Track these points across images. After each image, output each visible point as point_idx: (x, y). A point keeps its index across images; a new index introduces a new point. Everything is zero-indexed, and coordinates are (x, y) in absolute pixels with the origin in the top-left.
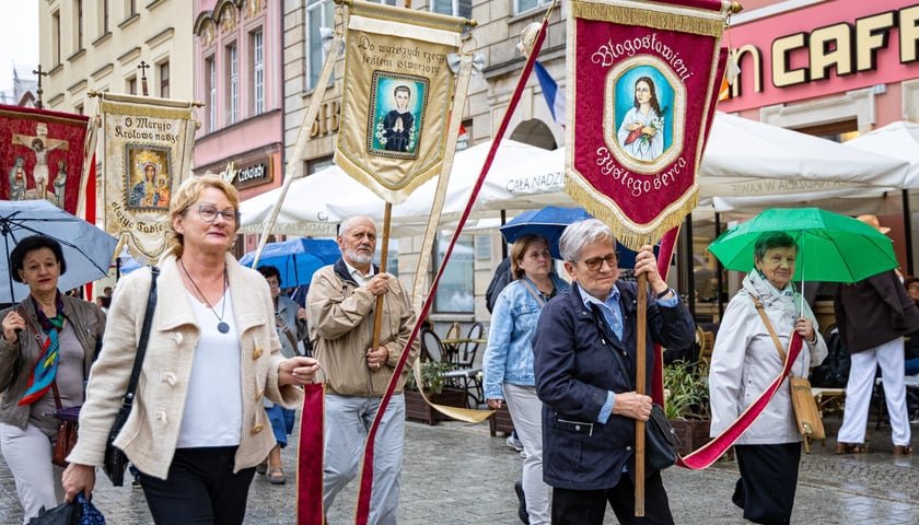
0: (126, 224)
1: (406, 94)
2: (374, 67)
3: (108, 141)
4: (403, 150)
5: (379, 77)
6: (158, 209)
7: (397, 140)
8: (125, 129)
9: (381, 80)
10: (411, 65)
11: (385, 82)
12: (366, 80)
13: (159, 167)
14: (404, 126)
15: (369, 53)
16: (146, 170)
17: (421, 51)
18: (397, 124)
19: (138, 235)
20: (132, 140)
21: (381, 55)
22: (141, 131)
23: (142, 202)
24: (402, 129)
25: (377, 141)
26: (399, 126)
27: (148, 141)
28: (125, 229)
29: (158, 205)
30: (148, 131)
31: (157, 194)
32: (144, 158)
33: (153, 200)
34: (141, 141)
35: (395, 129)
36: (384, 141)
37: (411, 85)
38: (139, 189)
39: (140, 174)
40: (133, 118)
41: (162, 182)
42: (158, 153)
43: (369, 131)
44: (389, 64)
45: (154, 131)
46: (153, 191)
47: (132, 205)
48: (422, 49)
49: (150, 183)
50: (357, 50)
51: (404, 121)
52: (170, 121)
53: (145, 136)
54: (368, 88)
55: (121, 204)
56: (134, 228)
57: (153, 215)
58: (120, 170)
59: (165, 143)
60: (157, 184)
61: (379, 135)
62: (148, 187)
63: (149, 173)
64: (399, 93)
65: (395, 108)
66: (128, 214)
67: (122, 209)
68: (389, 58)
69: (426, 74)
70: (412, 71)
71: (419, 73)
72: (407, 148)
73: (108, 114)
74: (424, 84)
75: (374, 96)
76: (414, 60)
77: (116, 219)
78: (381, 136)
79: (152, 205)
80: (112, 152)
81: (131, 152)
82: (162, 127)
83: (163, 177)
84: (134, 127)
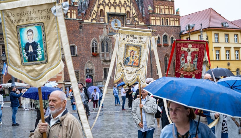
0: (123, 70)
1: (31, 33)
2: (16, 24)
3: (120, 43)
4: (35, 60)
5: (19, 29)
6: (133, 66)
7: (31, 56)
8: (126, 39)
9: (21, 30)
10: (31, 19)
11: (23, 29)
12: (14, 31)
13: (136, 52)
14: (33, 49)
15: (13, 18)
16: (131, 53)
17: (36, 10)
18: (30, 49)
19: (126, 74)
20: (128, 43)
21: (18, 18)
22: (131, 39)
23: (128, 63)
24: (32, 51)
25: (24, 58)
26: (31, 49)
27: (133, 43)
28: (123, 71)
29: (133, 65)
30: (134, 40)
31: (133, 61)
32: (131, 49)
33: (132, 63)
34: (131, 43)
35: (29, 51)
36: (27, 58)
37: (34, 28)
38: (128, 59)
39: (129, 54)
40: (129, 35)
41: (136, 57)
42: (136, 47)
43: (21, 54)
44: (23, 20)
45: (136, 40)
46: (132, 60)
47: (125, 64)
48: (36, 9)
49: (131, 57)
50: (7, 19)
51: (33, 47)
52: (143, 37)
53: (132, 41)
54: (16, 35)
55: (122, 63)
56: (125, 72)
57: (131, 68)
58: (123, 52)
59: (140, 44)
60: (134, 58)
61: (25, 55)
62: (131, 59)
63: (131, 54)
64: (29, 33)
65: (27, 41)
66: (124, 67)
67: (122, 65)
68: (23, 18)
69: (42, 21)
70: (32, 21)
71: (37, 21)
72: (37, 59)
73: (120, 34)
74: (41, 26)
75: (19, 38)
76: (33, 15)
77: (120, 67)
78: (25, 56)
79: (131, 65)
80: (121, 46)
81: (127, 46)
82: (139, 39)
83: (137, 55)
84: (129, 38)
